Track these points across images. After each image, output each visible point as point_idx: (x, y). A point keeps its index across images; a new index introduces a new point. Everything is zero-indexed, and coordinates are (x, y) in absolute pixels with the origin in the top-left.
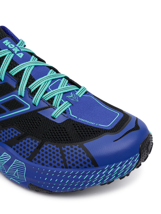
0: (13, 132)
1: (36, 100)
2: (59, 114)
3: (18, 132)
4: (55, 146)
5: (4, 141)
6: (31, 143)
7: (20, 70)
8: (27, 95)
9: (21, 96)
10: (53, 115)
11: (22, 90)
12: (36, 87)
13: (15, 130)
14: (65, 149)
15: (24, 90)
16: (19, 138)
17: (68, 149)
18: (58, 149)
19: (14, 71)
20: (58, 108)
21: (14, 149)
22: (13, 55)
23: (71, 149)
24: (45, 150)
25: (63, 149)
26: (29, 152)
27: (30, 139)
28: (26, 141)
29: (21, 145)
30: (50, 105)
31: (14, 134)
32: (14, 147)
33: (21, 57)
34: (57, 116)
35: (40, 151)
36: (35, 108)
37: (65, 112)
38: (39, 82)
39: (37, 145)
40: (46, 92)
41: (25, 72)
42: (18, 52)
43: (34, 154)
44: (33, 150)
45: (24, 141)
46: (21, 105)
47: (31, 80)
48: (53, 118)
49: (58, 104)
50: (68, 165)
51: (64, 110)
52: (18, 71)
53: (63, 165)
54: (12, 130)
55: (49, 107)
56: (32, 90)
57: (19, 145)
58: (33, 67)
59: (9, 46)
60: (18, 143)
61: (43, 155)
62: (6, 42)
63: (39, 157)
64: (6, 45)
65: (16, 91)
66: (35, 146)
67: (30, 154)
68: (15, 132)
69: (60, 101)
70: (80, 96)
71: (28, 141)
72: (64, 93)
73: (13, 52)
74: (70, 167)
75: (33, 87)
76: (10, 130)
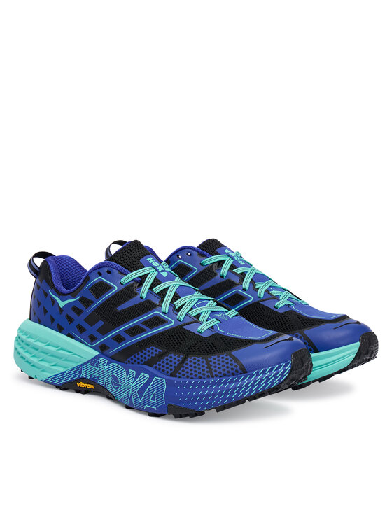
0: (154, 351)
1: (181, 315)
2: (205, 329)
3: (159, 350)
4: (200, 359)
5: (143, 362)
6: (174, 358)
7: (164, 287)
8: (171, 311)
9: (164, 313)
10: (199, 329)
11: (166, 306)
12: (182, 304)
13: (155, 348)
14: (212, 359)
15: (168, 306)
16: (160, 356)
17: (215, 359)
18: (204, 360)
19: (157, 289)
20: (205, 323)
21: (156, 367)
22: (157, 273)
23: (217, 358)
24: (189, 364)
25: (209, 359)
26: (173, 368)
27: (172, 355)
28: (168, 358)
29: (163, 362)
30: (196, 320)
31: (155, 353)
32: (155, 365)
33: (165, 276)
34: (204, 330)
35: (184, 365)
36: (179, 324)
37: (212, 327)
38: (185, 299)
39: (181, 360)
40: (192, 309)
41: (169, 290)
42: (162, 271)
43: (177, 369)
44: (176, 365)
45: (166, 358)
46: (163, 322)
47: (176, 297)
48: (199, 332)
49: (205, 320)
50: (214, 373)
51: (211, 325)
52: (162, 289)
53: (209, 374)
54: (152, 349)
55: (195, 322)
56: (177, 307)
57: (161, 363)
58: (178, 286)
59: (153, 264)
60: (160, 361)
61: (187, 368)
62: (150, 260)
63: (183, 371)
64: (150, 262)
65: (158, 308)
66: (179, 360)
67: (174, 369)
68: (156, 351)
69: (207, 317)
70: (230, 317)
71: (171, 357)
72: (212, 311)
73: (157, 270)
74: (216, 376)
75: (178, 304)
76: (150, 349)
